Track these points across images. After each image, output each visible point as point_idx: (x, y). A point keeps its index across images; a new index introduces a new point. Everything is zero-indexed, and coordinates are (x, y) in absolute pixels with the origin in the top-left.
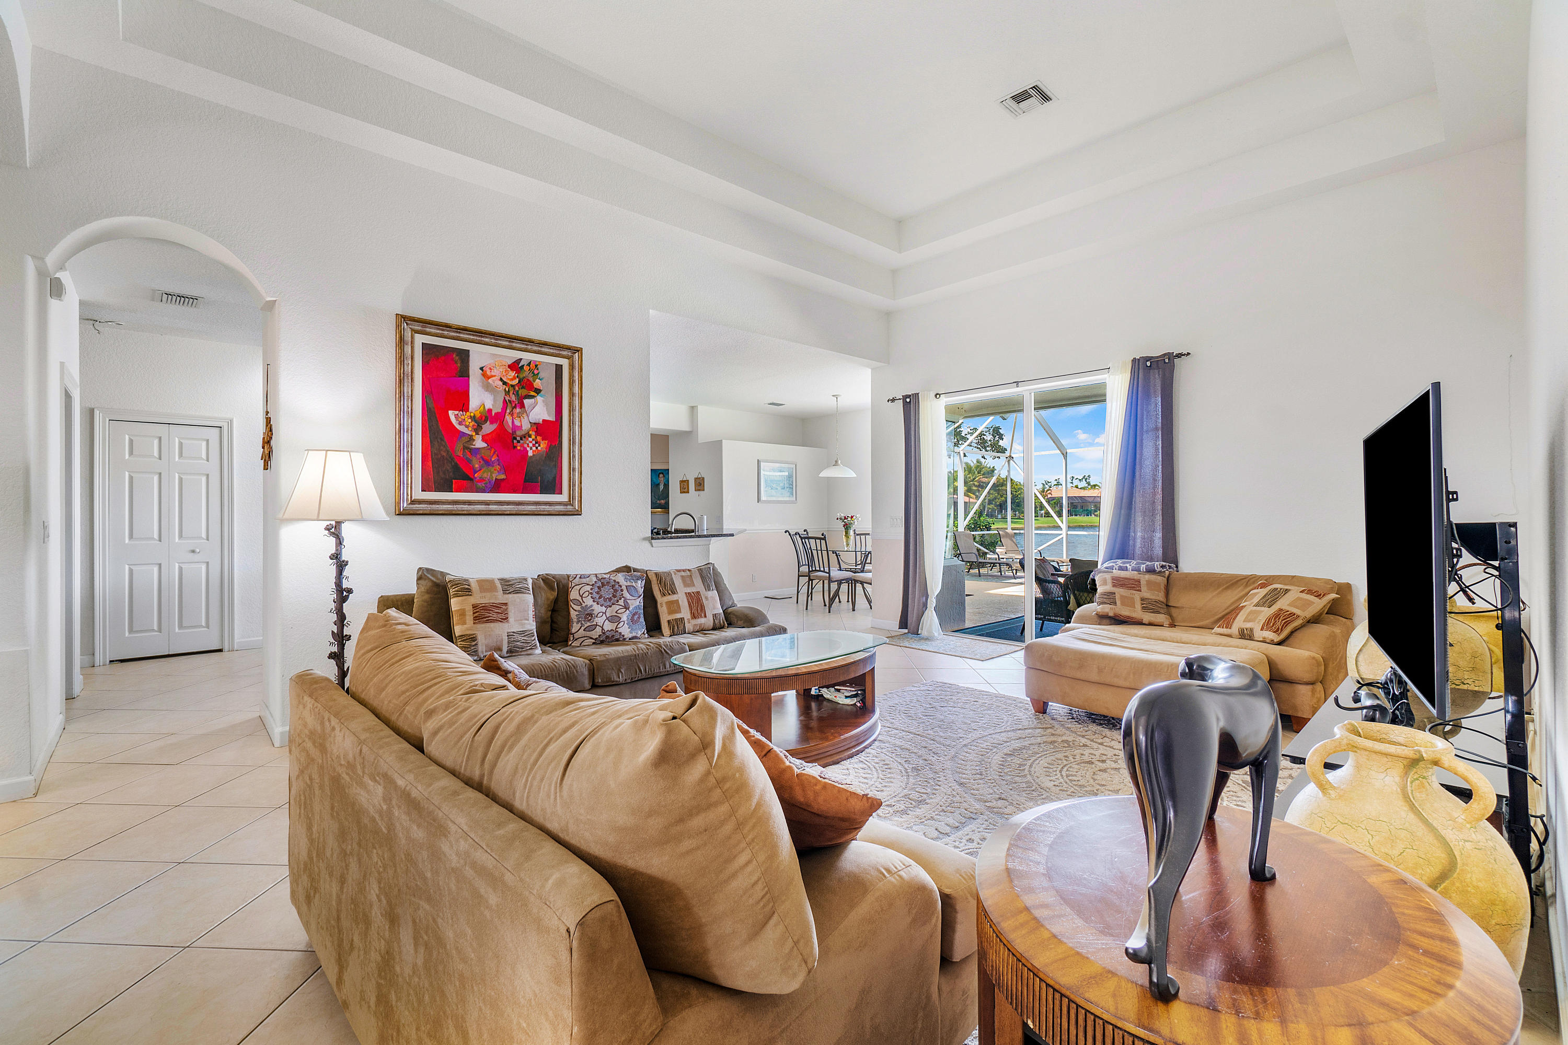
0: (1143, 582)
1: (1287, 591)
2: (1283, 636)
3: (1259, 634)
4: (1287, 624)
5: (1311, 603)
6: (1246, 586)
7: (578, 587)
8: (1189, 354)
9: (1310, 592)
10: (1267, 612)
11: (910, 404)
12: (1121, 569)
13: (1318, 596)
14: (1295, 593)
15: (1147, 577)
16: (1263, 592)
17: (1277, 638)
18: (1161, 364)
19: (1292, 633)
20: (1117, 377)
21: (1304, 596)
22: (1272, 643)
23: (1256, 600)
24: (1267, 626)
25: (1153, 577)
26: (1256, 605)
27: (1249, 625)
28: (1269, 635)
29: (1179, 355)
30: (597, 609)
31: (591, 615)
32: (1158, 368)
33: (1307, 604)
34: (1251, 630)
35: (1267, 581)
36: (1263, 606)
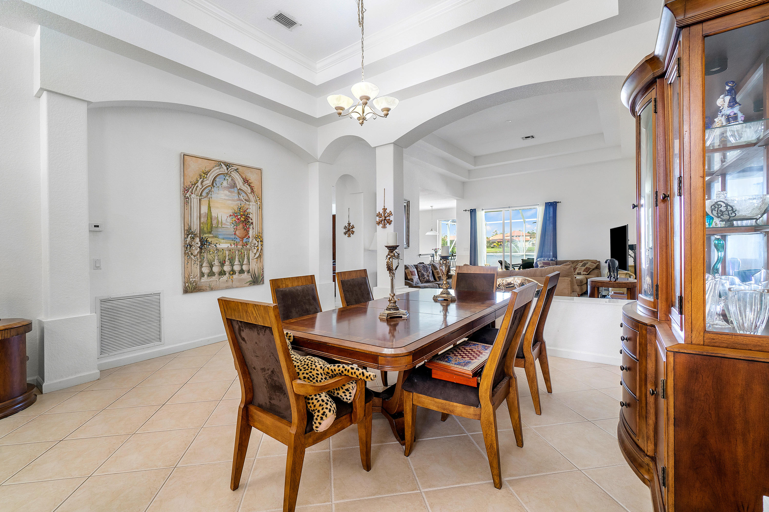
0: (550, 263)
1: (588, 263)
2: (588, 273)
3: (582, 273)
4: (589, 270)
5: (594, 265)
6: (577, 263)
7: (419, 268)
8: (560, 202)
9: (593, 263)
10: (584, 268)
11: (473, 212)
12: (543, 260)
13: (595, 263)
14: (589, 263)
15: (551, 262)
16: (582, 263)
17: (587, 274)
18: (553, 204)
19: (590, 272)
20: (541, 207)
21: (591, 263)
22: (586, 275)
23: (580, 266)
24: (584, 271)
25: (553, 262)
26: (581, 267)
27: (580, 271)
28: (585, 273)
29: (558, 202)
30: (425, 273)
31: (423, 275)
32: (552, 205)
33: (592, 266)
34: (580, 272)
35: (582, 261)
36: (582, 267)
